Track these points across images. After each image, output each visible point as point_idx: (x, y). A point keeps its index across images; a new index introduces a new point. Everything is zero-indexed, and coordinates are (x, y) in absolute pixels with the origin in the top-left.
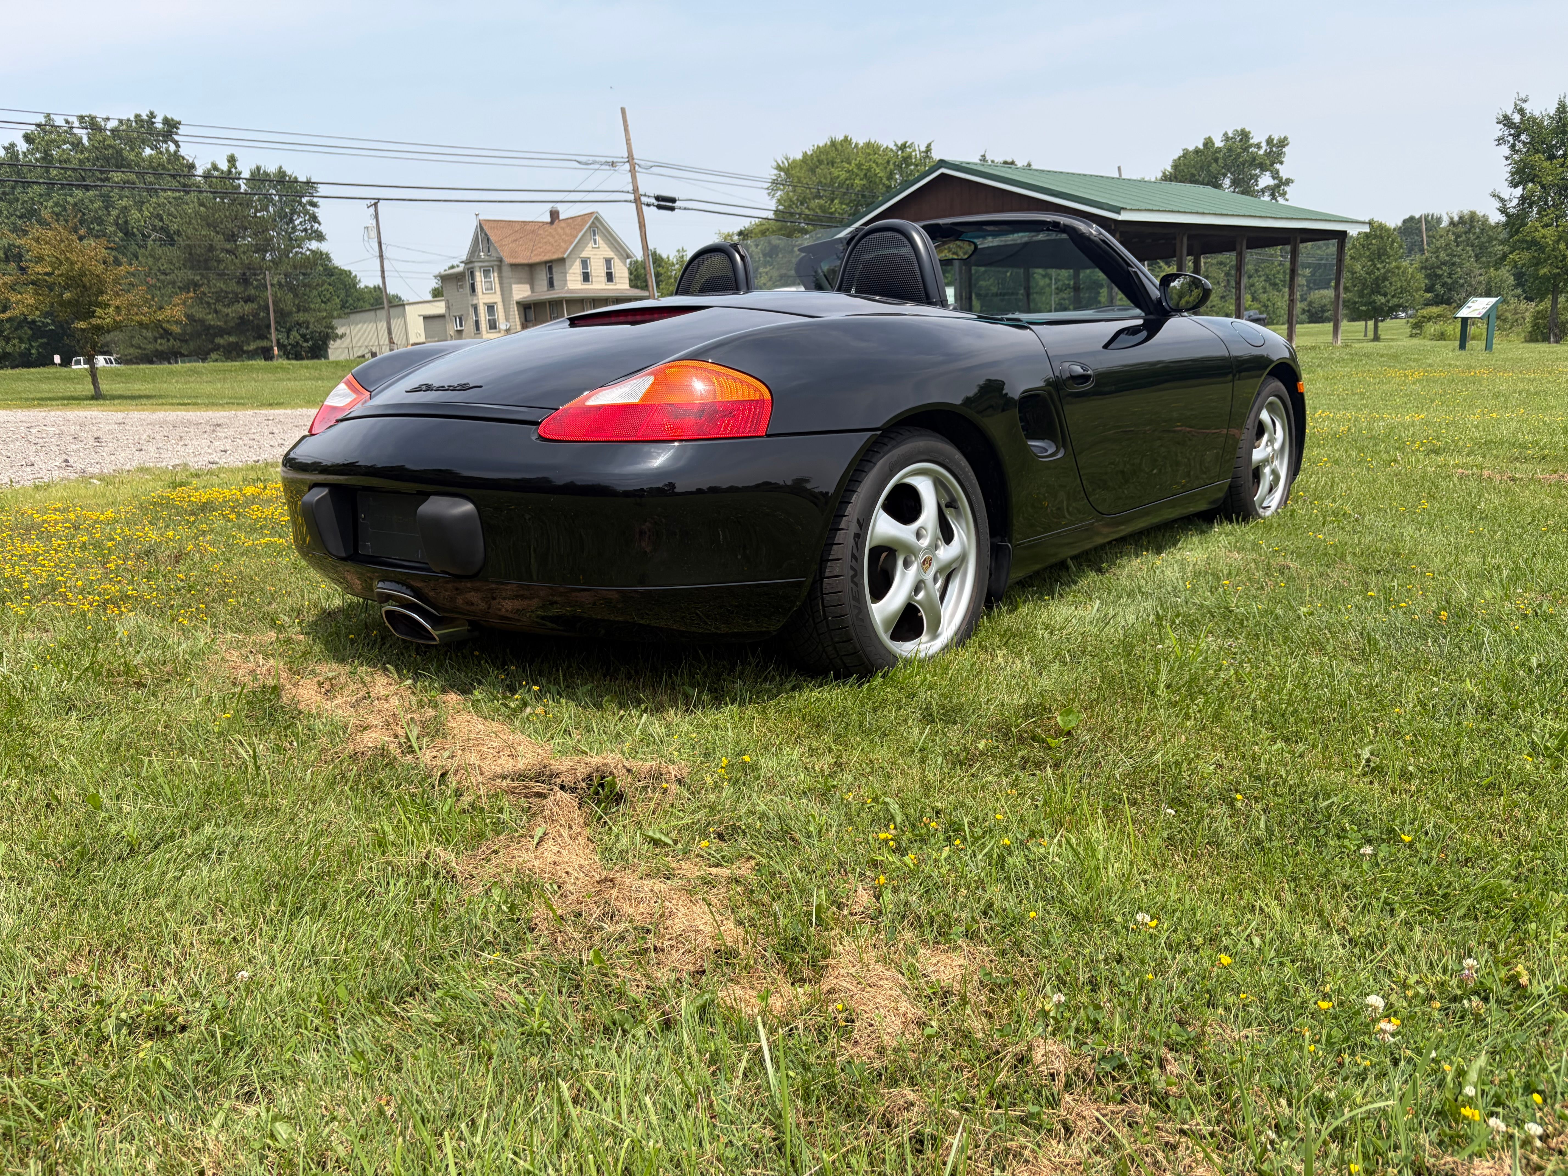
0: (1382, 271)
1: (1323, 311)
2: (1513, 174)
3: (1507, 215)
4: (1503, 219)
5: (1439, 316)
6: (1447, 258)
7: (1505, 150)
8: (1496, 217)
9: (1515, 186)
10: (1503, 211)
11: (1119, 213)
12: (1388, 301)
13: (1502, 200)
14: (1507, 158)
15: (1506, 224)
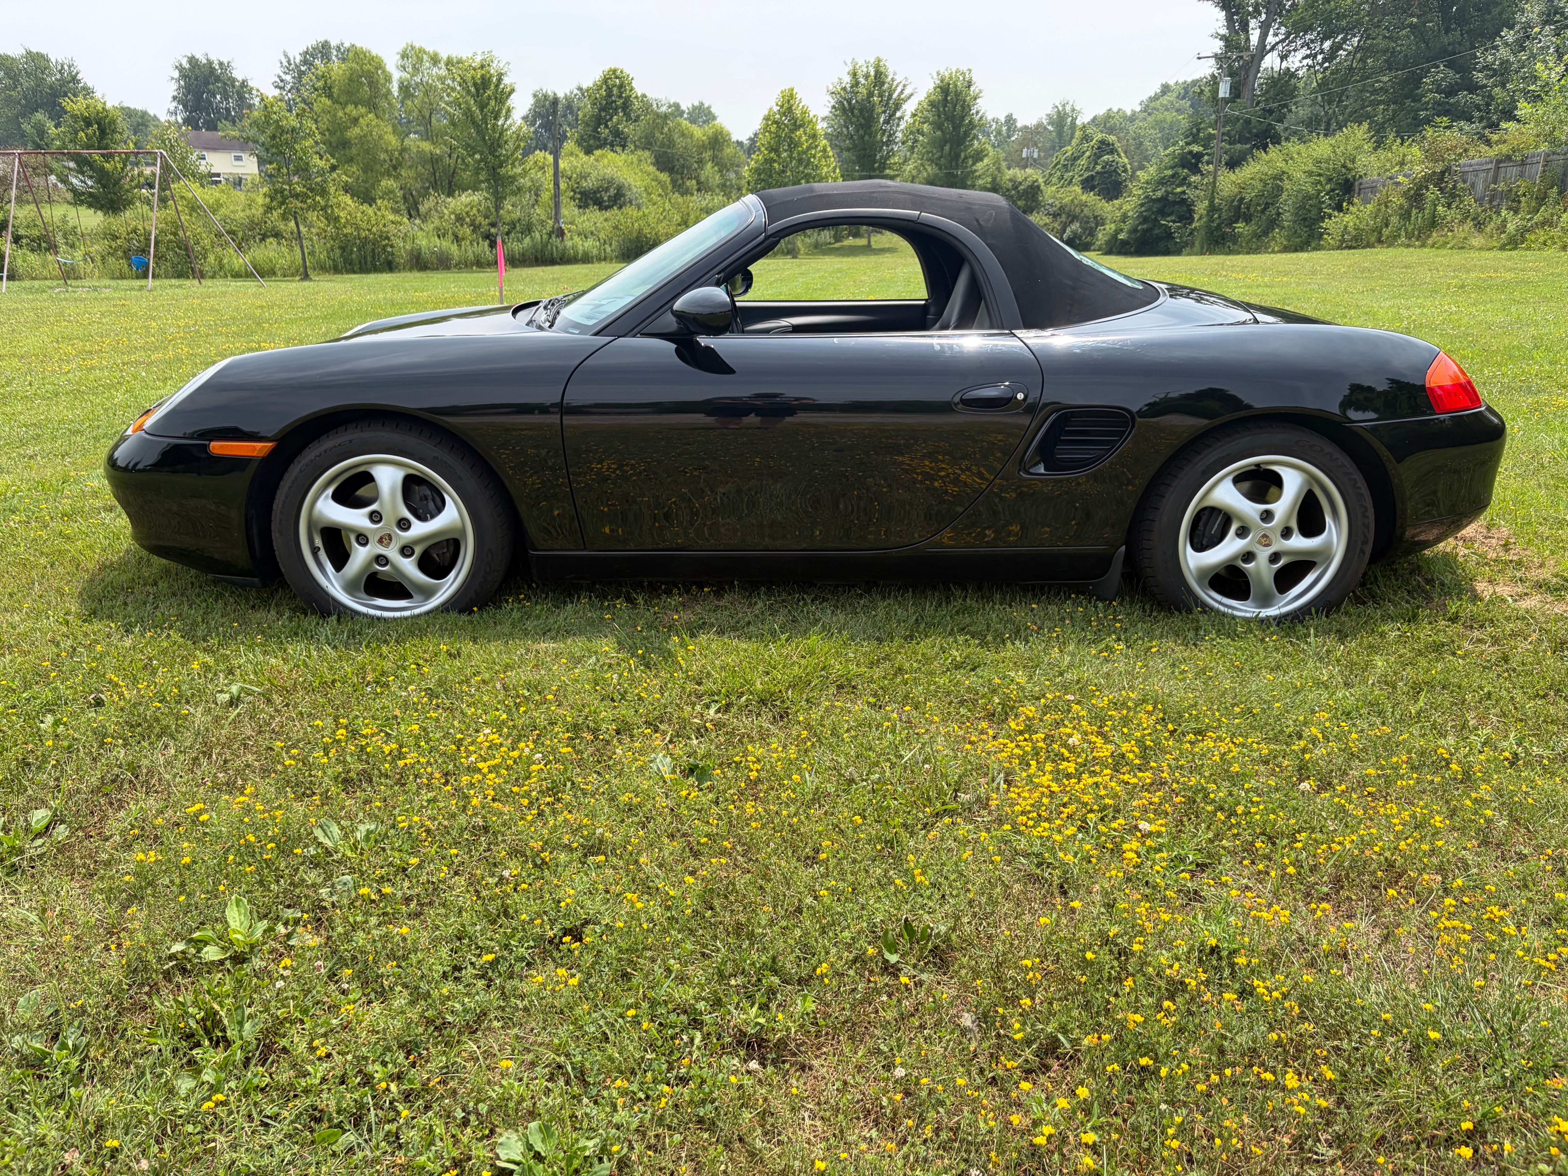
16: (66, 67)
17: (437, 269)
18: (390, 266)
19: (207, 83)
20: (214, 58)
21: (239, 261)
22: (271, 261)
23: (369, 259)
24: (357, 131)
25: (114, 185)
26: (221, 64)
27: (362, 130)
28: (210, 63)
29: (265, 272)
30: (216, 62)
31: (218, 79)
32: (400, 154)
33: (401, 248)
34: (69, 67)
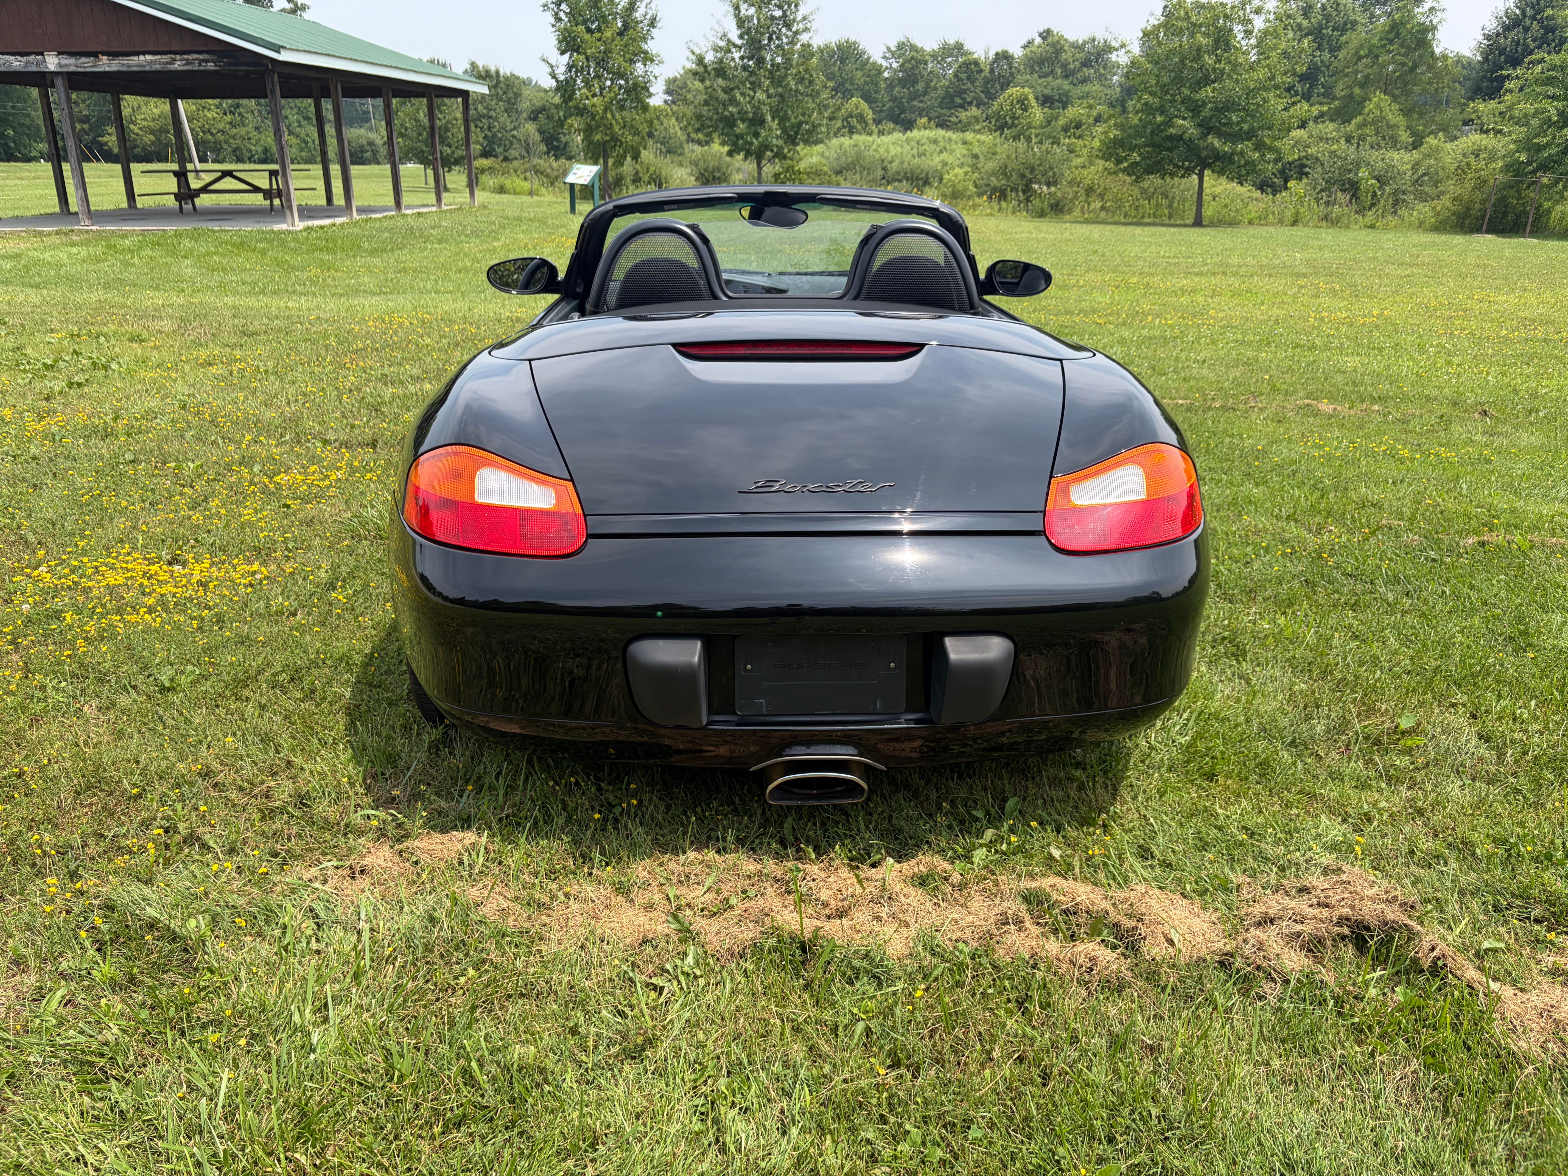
0: (444, 121)
1: (362, 152)
2: (560, 42)
3: (557, 81)
4: (554, 83)
5: (490, 168)
6: (485, 111)
7: (549, 18)
8: (549, 83)
9: (563, 53)
10: (553, 76)
11: (279, 52)
12: (453, 153)
13: (552, 66)
14: (553, 26)
15: (558, 89)
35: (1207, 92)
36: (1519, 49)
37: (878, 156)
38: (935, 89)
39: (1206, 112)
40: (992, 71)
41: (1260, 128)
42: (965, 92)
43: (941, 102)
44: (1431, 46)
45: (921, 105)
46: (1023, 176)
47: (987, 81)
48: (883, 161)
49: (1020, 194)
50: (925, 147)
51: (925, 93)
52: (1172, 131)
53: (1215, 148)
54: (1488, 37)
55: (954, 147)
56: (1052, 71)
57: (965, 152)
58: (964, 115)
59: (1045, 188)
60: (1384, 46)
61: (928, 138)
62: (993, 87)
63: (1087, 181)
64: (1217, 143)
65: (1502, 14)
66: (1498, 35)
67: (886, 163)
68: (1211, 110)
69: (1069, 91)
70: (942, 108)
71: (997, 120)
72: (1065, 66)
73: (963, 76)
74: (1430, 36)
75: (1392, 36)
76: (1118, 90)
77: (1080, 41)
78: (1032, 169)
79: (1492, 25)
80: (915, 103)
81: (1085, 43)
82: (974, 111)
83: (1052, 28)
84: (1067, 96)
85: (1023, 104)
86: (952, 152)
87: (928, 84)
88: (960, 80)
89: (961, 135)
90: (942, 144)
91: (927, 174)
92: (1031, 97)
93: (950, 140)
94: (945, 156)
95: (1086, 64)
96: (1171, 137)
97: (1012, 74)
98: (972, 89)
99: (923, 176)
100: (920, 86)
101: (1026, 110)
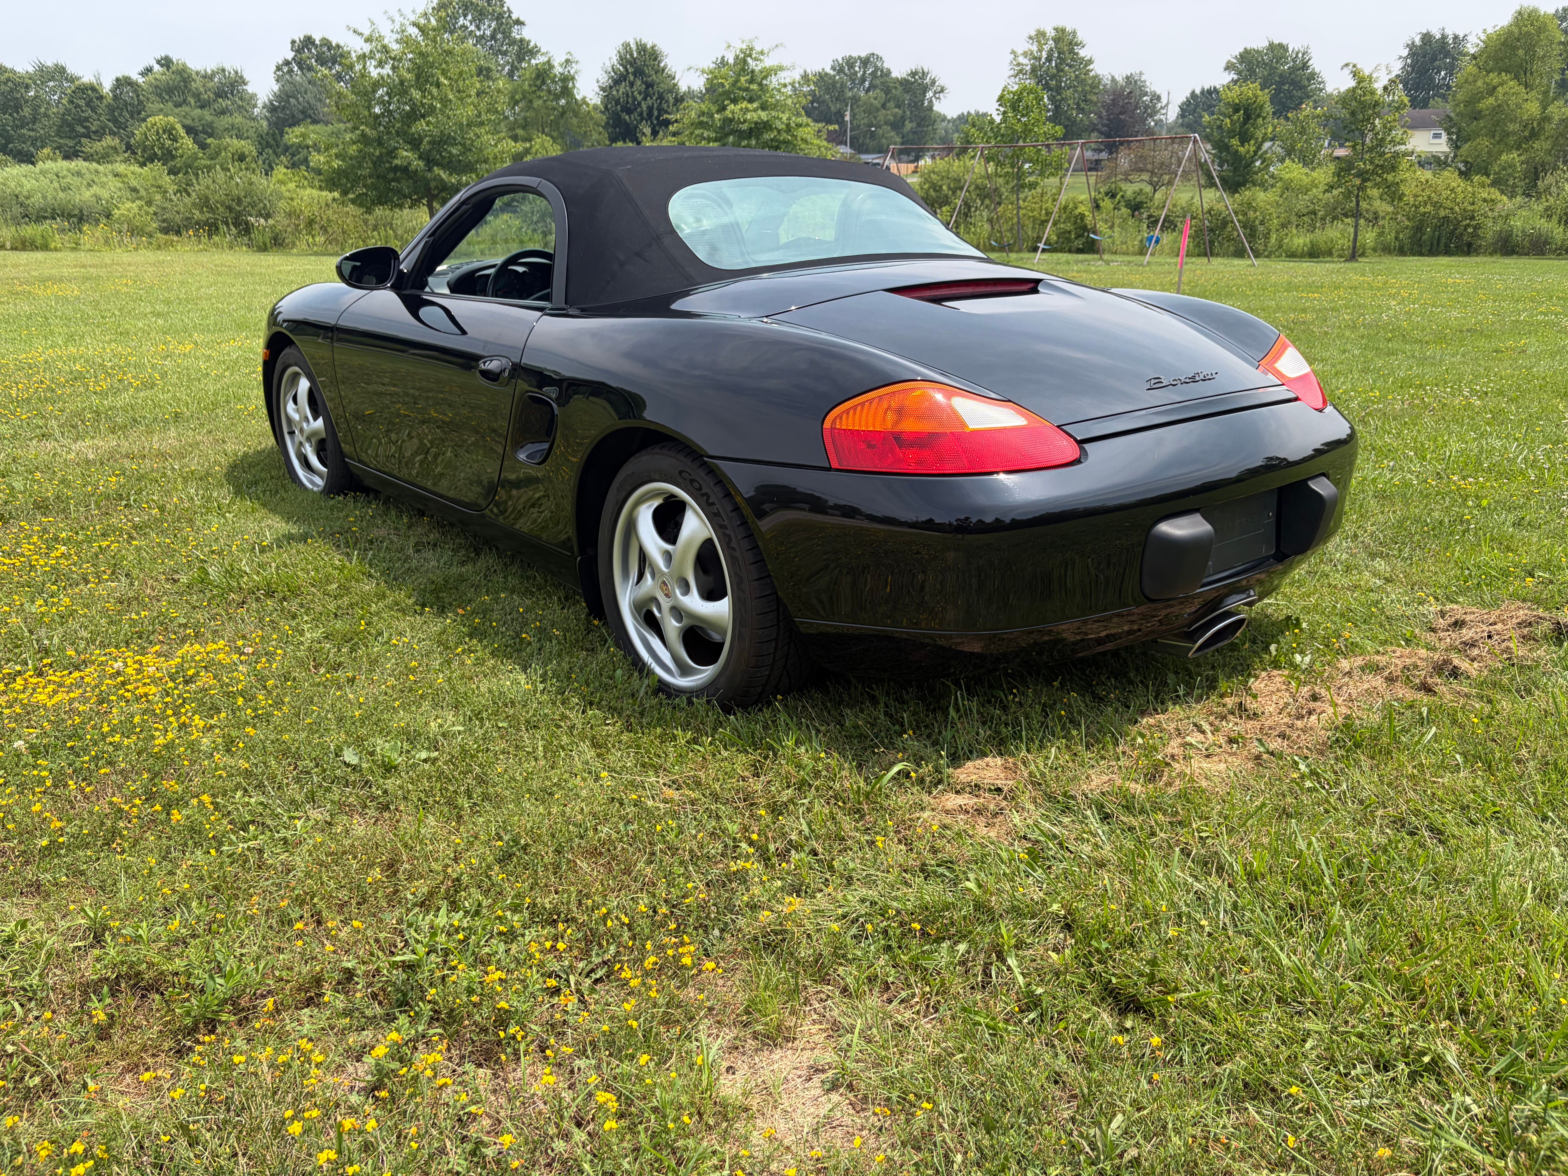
16: (1300, 55)
17: (1527, 254)
18: (1468, 249)
19: (1434, 59)
20: (1450, 32)
21: (1300, 240)
22: (1332, 241)
23: (1443, 240)
24: (1491, 101)
25: (1246, 167)
26: (1456, 37)
27: (1496, 100)
28: (1444, 37)
29: (1314, 253)
30: (1451, 36)
31: (1447, 54)
32: (1539, 124)
33: (1491, 229)
34: (1303, 54)
35: (421, 126)
36: (630, 100)
37: (8, 191)
38: (46, 115)
39: (425, 146)
40: (116, 98)
41: (477, 162)
42: (87, 119)
43: (59, 131)
44: (573, 94)
45: (32, 134)
46: (230, 208)
47: (111, 109)
48: (17, 196)
49: (232, 227)
50: (68, 180)
51: (34, 120)
52: (397, 162)
53: (442, 180)
54: (603, 89)
55: (104, 179)
56: (184, 101)
57: (121, 185)
58: (98, 146)
59: (262, 221)
60: (534, 92)
61: (69, 170)
62: (120, 115)
63: (307, 213)
64: (444, 175)
65: (610, 69)
66: (611, 87)
67: (21, 199)
68: (429, 143)
69: (212, 122)
70: (61, 138)
71: (144, 151)
72: (197, 96)
73: (82, 103)
74: (570, 85)
75: (538, 83)
76: (265, 124)
77: (209, 71)
78: (239, 201)
79: (605, 80)
80: (24, 131)
81: (214, 74)
82: (109, 141)
83: (171, 56)
84: (212, 128)
85: (170, 134)
86: (103, 185)
87: (35, 109)
88: (77, 106)
89: (110, 166)
90: (88, 176)
91: (81, 211)
92: (178, 126)
93: (97, 171)
94: (95, 189)
95: (220, 94)
96: (396, 169)
97: (140, 102)
98: (95, 117)
99: (76, 212)
100: (27, 112)
101: (175, 140)
